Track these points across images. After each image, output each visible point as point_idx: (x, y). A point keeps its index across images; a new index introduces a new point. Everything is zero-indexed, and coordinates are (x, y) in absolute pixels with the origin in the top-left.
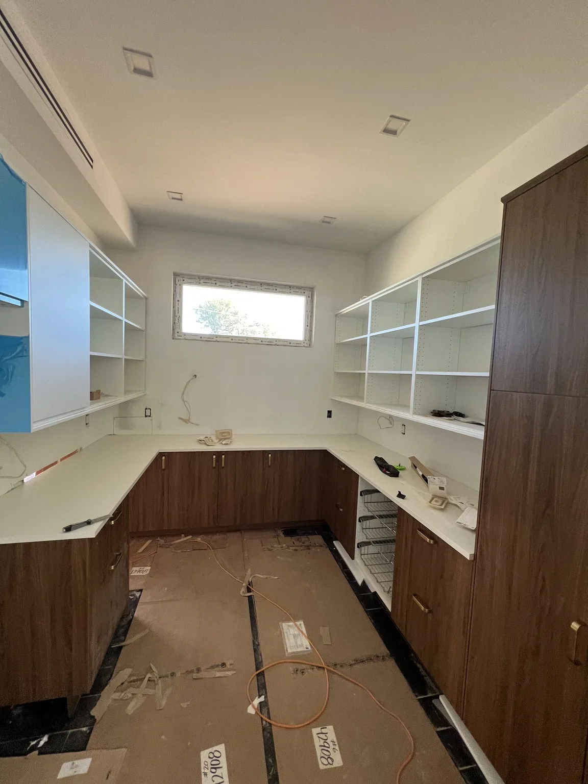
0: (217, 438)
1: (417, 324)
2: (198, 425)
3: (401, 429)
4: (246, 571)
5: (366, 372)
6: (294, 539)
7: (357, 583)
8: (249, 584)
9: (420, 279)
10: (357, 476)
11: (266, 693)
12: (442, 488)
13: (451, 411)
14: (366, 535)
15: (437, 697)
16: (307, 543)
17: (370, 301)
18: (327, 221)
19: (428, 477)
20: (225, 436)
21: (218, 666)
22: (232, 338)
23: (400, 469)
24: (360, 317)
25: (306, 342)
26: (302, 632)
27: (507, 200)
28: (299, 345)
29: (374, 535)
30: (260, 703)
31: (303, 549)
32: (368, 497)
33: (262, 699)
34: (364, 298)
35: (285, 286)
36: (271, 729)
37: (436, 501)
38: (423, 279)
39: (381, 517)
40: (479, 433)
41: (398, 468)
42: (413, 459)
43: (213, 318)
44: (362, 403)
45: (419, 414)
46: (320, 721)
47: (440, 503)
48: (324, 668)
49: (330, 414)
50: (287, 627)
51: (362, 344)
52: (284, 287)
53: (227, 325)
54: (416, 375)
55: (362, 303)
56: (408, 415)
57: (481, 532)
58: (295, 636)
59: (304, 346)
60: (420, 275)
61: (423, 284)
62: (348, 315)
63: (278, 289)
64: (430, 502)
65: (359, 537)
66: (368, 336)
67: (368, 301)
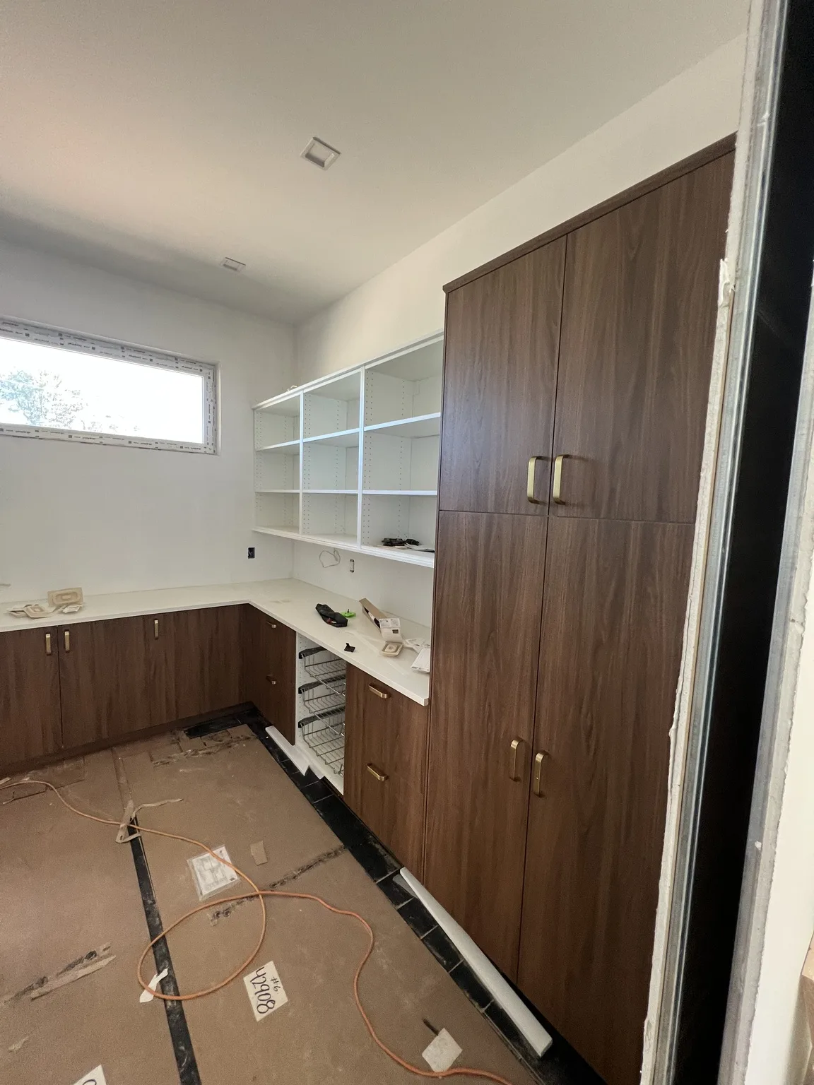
0: (52, 604)
1: (361, 430)
2: (9, 585)
3: (350, 565)
4: (124, 805)
5: (301, 491)
6: (205, 739)
7: (300, 774)
8: (132, 823)
9: (362, 370)
10: (293, 633)
11: (170, 964)
12: (395, 632)
13: (405, 539)
14: (309, 708)
15: (398, 872)
16: (227, 739)
17: (301, 393)
18: (231, 267)
19: (379, 620)
20: (69, 599)
21: (81, 961)
22: (71, 434)
23: (350, 617)
24: (288, 414)
25: (208, 446)
26: (224, 861)
27: (450, 289)
28: (198, 451)
29: (319, 705)
30: (161, 981)
31: (220, 750)
32: (310, 659)
33: (165, 973)
34: (294, 388)
35: (167, 357)
36: (181, 1008)
37: (390, 648)
38: (367, 371)
39: (327, 681)
40: (429, 561)
41: (346, 615)
42: (364, 601)
43: (26, 397)
44: (295, 534)
45: (368, 544)
46: (254, 963)
47: (393, 650)
48: (257, 896)
49: (251, 553)
50: (200, 861)
51: (292, 454)
52: (165, 357)
53: (58, 412)
54: (363, 494)
55: (288, 395)
56: (356, 547)
57: (435, 675)
58: (212, 870)
59: (205, 453)
60: (362, 366)
61: (366, 378)
62: (273, 411)
63: (154, 359)
64: (384, 650)
65: (300, 713)
66: (301, 441)
67: (297, 393)
